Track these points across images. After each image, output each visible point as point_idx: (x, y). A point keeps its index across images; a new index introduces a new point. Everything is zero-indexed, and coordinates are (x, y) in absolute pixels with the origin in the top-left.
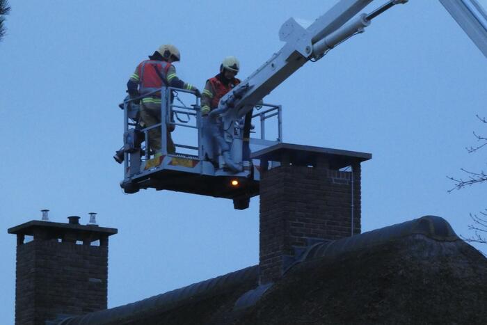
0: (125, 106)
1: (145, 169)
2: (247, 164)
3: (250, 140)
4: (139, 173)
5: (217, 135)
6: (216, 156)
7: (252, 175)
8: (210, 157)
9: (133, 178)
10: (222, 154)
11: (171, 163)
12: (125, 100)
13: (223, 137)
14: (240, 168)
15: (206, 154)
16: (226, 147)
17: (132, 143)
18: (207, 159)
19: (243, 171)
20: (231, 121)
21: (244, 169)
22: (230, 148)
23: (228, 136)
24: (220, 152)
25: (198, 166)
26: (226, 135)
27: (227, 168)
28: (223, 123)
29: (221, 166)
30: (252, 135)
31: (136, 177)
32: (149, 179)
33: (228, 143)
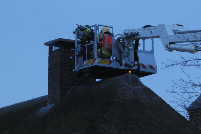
0: (76, 33)
1: (86, 65)
2: (136, 63)
3: (138, 51)
4: (83, 66)
6: (121, 59)
7: (139, 68)
8: (118, 59)
9: (79, 69)
10: (124, 58)
11: (99, 62)
12: (76, 30)
13: (124, 49)
14: (133, 65)
15: (116, 58)
16: (126, 54)
17: (79, 52)
18: (117, 60)
19: (134, 66)
20: (129, 41)
21: (135, 65)
22: (128, 55)
23: (127, 49)
24: (123, 56)
25: (112, 64)
26: (126, 48)
27: (126, 65)
28: (125, 42)
29: (123, 64)
31: (81, 68)
32: (88, 70)
33: (126, 52)
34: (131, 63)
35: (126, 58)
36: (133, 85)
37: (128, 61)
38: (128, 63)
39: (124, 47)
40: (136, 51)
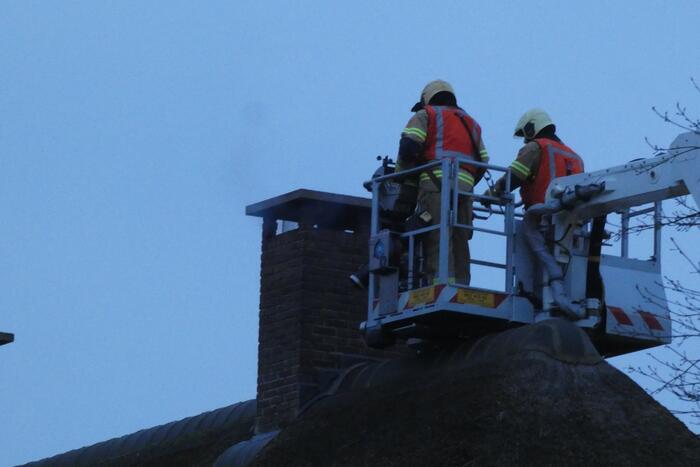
0: (375, 187)
1: (407, 307)
2: (594, 303)
3: (601, 259)
4: (395, 313)
5: (540, 248)
6: (539, 286)
7: (602, 325)
8: (528, 288)
9: (384, 321)
10: (549, 284)
11: (454, 300)
12: (374, 176)
13: (552, 252)
14: (582, 311)
15: (520, 284)
16: (557, 271)
17: (383, 257)
18: (522, 293)
19: (587, 317)
20: (567, 225)
21: (589, 313)
22: (564, 275)
23: (561, 252)
24: (546, 279)
25: (504, 305)
26: (557, 249)
27: (557, 311)
28: (554, 226)
29: (547, 306)
30: (604, 250)
31: (389, 319)
32: (414, 325)
33: (559, 263)
34: (574, 302)
35: (557, 285)
36: (565, 362)
37: (565, 295)
38: (564, 302)
39: (550, 243)
40: (595, 259)
